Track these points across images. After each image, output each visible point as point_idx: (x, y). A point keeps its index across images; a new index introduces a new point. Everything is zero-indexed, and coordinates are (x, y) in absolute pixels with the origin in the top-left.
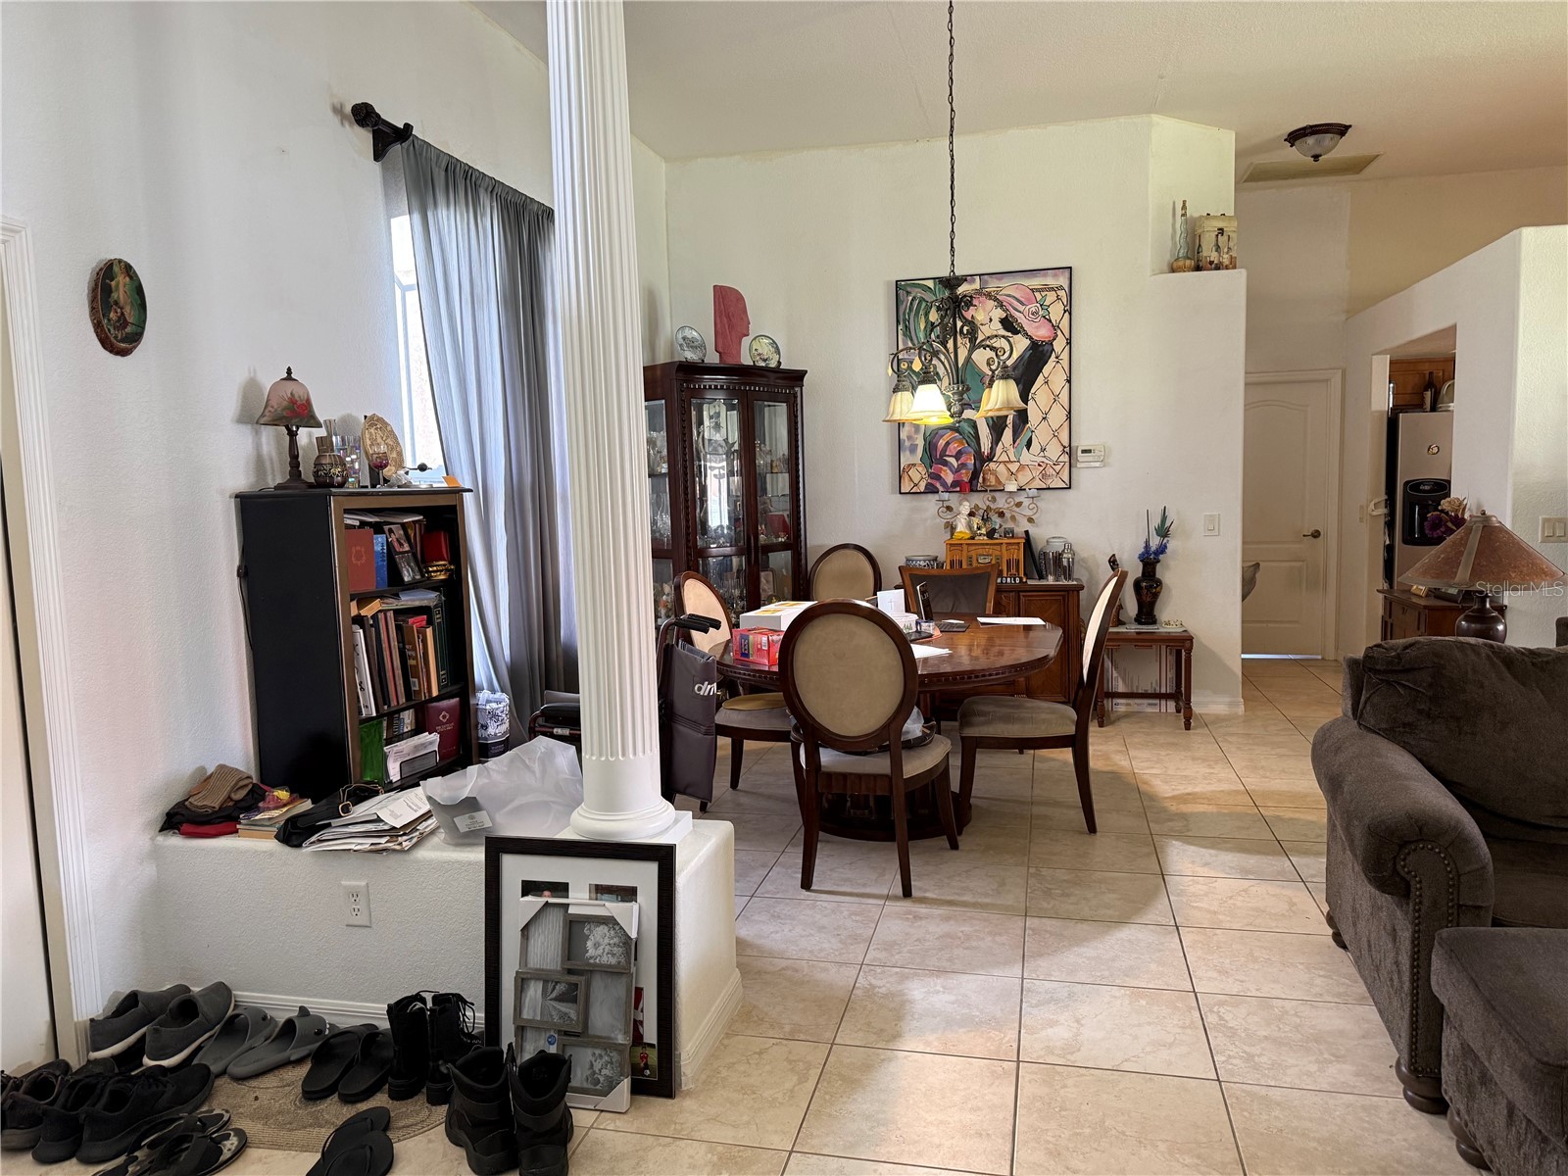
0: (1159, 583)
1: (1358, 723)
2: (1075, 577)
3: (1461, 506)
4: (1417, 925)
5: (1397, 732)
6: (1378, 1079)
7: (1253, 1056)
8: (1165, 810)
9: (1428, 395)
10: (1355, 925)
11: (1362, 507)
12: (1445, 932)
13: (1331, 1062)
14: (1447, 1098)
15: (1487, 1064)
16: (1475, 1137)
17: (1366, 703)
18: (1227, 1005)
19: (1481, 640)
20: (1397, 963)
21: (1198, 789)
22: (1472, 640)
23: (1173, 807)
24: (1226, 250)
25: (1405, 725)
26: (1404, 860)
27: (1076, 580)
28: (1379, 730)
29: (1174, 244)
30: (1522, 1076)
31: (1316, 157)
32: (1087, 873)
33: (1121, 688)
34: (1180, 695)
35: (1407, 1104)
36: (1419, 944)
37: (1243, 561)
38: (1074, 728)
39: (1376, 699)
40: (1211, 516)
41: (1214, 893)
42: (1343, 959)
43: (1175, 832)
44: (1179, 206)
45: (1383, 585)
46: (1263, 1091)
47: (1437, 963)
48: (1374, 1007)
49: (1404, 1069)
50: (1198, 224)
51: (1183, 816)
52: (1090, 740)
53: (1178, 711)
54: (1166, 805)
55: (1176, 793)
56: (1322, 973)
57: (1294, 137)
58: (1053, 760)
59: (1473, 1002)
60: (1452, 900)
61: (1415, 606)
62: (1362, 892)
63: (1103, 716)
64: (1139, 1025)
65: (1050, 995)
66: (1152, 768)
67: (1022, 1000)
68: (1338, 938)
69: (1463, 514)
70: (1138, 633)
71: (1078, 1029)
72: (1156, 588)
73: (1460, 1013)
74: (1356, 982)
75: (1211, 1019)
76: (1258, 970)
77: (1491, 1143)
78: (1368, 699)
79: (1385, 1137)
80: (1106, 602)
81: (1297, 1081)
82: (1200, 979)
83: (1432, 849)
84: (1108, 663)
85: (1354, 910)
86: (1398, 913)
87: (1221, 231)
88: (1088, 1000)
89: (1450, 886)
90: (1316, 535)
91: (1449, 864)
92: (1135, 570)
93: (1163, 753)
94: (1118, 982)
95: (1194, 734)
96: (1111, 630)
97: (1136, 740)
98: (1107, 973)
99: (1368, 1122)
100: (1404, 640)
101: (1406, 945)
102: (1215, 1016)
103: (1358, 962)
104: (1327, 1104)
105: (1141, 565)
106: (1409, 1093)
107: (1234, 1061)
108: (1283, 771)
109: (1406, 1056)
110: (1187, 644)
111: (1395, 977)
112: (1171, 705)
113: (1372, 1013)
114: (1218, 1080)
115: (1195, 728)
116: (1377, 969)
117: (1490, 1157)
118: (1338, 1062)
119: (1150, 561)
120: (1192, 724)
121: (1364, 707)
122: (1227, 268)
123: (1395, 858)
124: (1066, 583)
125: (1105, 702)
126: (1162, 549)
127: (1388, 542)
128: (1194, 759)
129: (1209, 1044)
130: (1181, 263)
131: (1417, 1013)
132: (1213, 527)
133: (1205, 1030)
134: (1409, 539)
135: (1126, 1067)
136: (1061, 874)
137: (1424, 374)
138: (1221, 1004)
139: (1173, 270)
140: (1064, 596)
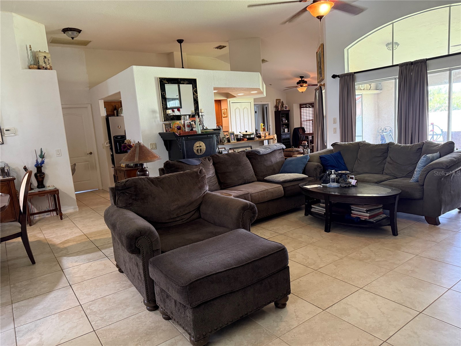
0: (44, 174)
1: (117, 206)
2: (11, 176)
3: (130, 142)
4: (143, 260)
5: (128, 206)
6: (139, 307)
7: (103, 317)
8: (59, 248)
9: (115, 112)
10: (125, 265)
11: (103, 144)
12: (151, 260)
13: (126, 308)
14: (158, 305)
15: (168, 292)
16: (167, 313)
17: (118, 200)
18: (92, 305)
19: (145, 177)
20: (139, 273)
21: (69, 238)
22: (143, 177)
23: (62, 246)
24: (48, 63)
25: (130, 204)
26: (138, 242)
27: (12, 176)
28: (123, 207)
29: (29, 59)
30: (177, 292)
31: (73, 38)
32: (35, 279)
33: (36, 211)
34: (57, 209)
35: (148, 311)
36: (145, 265)
37: (71, 164)
38: (20, 229)
39: (120, 198)
40: (58, 150)
41: (80, 270)
42: (123, 276)
43: (64, 254)
44: (28, 47)
45: (112, 166)
46: (108, 327)
47: (150, 269)
48: (134, 287)
49: (146, 302)
50: (36, 54)
51: (66, 248)
52: (28, 232)
53: (57, 214)
54: (59, 246)
55: (61, 241)
56: (118, 283)
57: (65, 30)
58: (14, 242)
59: (162, 277)
60: (151, 250)
61: (123, 170)
62: (126, 255)
63: (31, 222)
64: (64, 325)
65: (27, 329)
66: (52, 235)
67: (16, 337)
68: (121, 271)
69: (131, 144)
70: (39, 191)
71: (41, 337)
72: (43, 175)
73: (159, 281)
74: (127, 281)
75: (88, 312)
76: (99, 289)
77: (172, 313)
78: (118, 199)
79: (144, 324)
80: (26, 183)
81: (118, 319)
82: (82, 300)
83: (144, 237)
84: (29, 204)
85: (124, 261)
86: (138, 258)
87: (45, 57)
88: (43, 324)
89: (150, 246)
90: (91, 153)
91: (149, 240)
92: (35, 171)
93: (54, 229)
94: (53, 313)
95: (64, 221)
96: (29, 192)
97: (45, 227)
98: (48, 312)
99: (140, 322)
100: (125, 180)
101: (141, 267)
102: (89, 310)
103: (128, 275)
104: (127, 322)
105: (36, 169)
106: (148, 308)
107: (98, 322)
108: (94, 225)
109: (146, 298)
110: (57, 192)
111: (140, 277)
112: (55, 213)
113: (134, 289)
114: (94, 331)
115: (64, 219)
116: (134, 276)
117: (172, 316)
118: (128, 307)
119: (39, 167)
120: (63, 218)
121: (118, 201)
122: (49, 69)
123: (135, 243)
124: (8, 178)
125: (31, 217)
126: (43, 162)
127: (112, 154)
128: (66, 229)
129: (89, 320)
130: (32, 66)
131: (147, 285)
132: (59, 153)
133: (87, 316)
134: (117, 152)
135: (62, 342)
136: (25, 283)
137: (113, 106)
138: (90, 305)
139: (30, 68)
140: (8, 183)
